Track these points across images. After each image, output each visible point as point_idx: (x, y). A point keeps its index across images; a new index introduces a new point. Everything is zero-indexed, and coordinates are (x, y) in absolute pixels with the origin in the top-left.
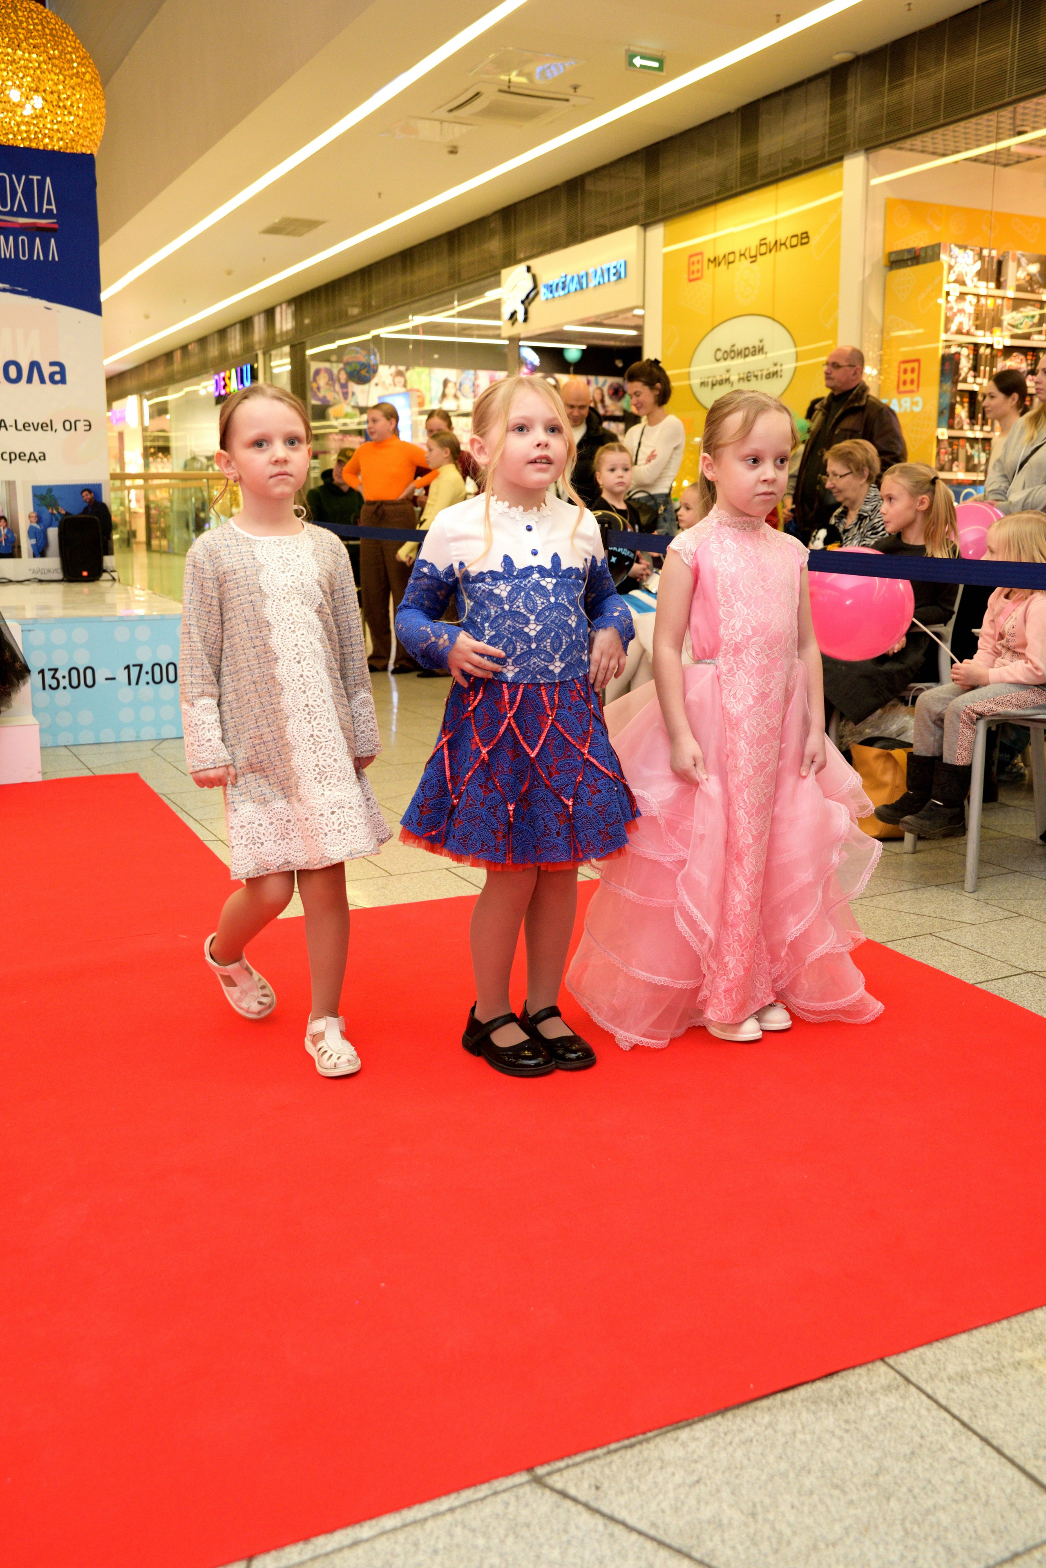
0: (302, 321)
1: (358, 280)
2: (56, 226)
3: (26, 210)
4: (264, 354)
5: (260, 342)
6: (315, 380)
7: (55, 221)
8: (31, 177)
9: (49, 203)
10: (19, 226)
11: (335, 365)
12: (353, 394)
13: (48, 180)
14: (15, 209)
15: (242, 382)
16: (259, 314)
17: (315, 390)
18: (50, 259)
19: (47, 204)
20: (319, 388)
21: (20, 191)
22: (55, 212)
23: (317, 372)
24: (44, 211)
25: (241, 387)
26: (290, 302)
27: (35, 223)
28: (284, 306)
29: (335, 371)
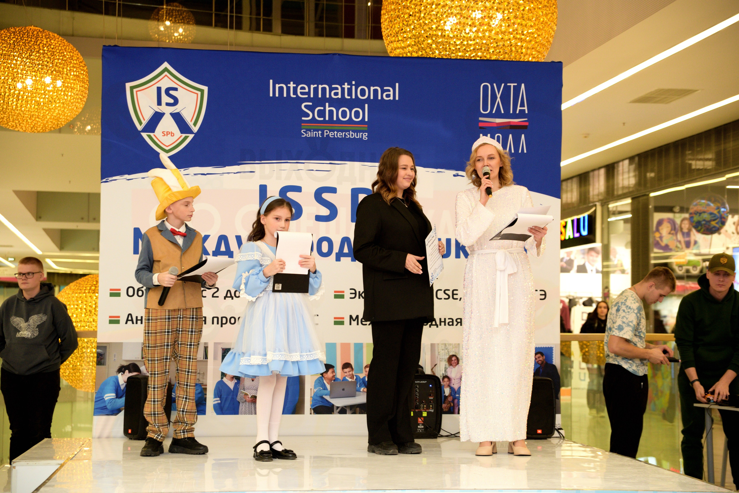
0: (645, 176)
1: (713, 138)
2: (527, 124)
3: (503, 112)
4: (602, 205)
5: (598, 195)
6: (658, 230)
7: (526, 119)
8: (508, 84)
9: (522, 105)
10: (495, 126)
11: (677, 215)
12: (696, 242)
13: (523, 86)
14: (494, 112)
15: (578, 231)
16: (600, 168)
17: (658, 239)
18: (520, 152)
19: (520, 107)
20: (661, 238)
21: (499, 96)
22: (527, 112)
23: (660, 223)
24: (518, 112)
25: (577, 235)
26: (631, 159)
27: (510, 122)
28: (626, 162)
29: (678, 221)
